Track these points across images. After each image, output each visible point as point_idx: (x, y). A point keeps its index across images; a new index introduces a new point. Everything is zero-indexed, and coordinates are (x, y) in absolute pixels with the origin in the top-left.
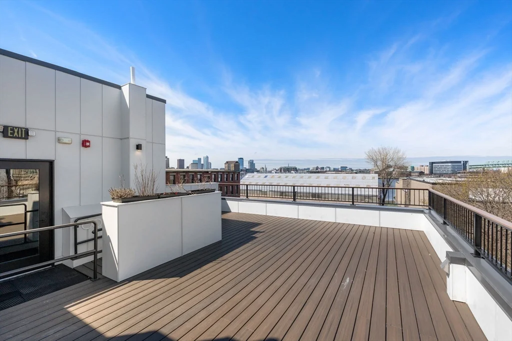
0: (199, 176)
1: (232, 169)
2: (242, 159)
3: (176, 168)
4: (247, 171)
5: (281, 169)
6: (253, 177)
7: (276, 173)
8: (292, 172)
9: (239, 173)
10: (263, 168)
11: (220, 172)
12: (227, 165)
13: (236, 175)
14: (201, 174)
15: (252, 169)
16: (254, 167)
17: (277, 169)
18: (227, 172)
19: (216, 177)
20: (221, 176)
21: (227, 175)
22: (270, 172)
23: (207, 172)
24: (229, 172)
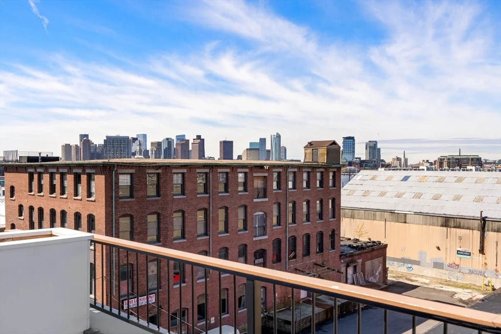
0: (241, 175)
1: (323, 159)
2: (353, 138)
3: (216, 159)
4: (363, 165)
5: (441, 162)
6: (373, 179)
7: (428, 169)
8: (469, 168)
9: (339, 169)
10: (398, 159)
11: (293, 166)
12: (309, 151)
13: (331, 174)
14: (247, 170)
15: (374, 162)
16: (379, 156)
17: (432, 161)
18: (309, 167)
19: (283, 177)
20: (295, 177)
21: (308, 173)
22: (416, 168)
23: (261, 167)
24: (314, 168)
